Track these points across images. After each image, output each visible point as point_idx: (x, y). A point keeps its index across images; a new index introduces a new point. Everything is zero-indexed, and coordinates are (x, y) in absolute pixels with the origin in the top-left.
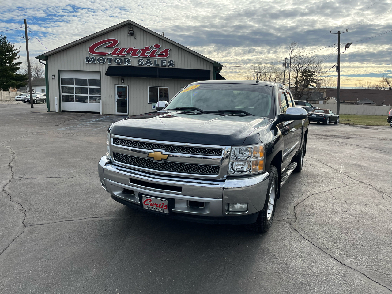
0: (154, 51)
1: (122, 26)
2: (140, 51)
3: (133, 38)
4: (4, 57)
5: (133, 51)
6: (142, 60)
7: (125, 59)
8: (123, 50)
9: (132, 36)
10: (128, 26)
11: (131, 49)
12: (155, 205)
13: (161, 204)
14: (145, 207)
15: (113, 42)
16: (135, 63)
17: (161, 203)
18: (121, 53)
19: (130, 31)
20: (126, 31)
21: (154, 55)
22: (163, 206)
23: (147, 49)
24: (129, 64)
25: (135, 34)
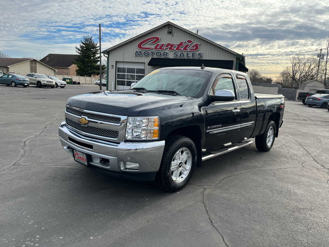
3: (171, 36)
4: (90, 52)
6: (177, 53)
7: (164, 53)
8: (163, 45)
10: (168, 26)
16: (171, 56)
18: (161, 48)
19: (169, 30)
20: (166, 30)
24: (167, 56)
25: (172, 32)
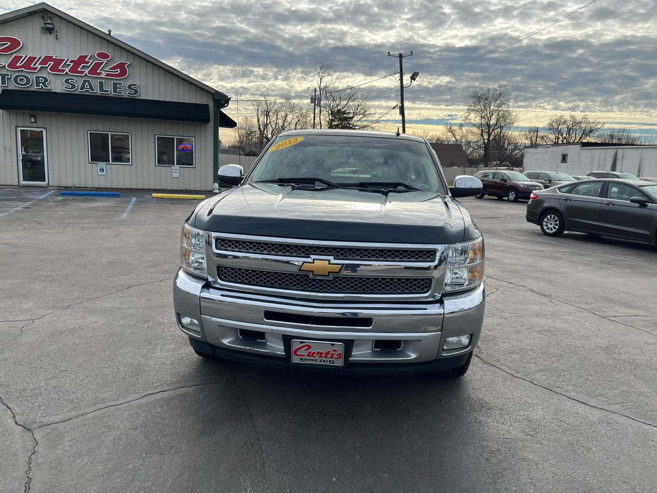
0: (98, 65)
1: (27, 15)
2: (68, 63)
3: (51, 37)
5: (52, 63)
6: (74, 80)
7: (37, 78)
8: (32, 59)
9: (50, 34)
10: (42, 14)
11: (47, 59)
12: (317, 354)
13: (330, 351)
14: (295, 360)
15: (10, 43)
16: (57, 85)
17: (331, 349)
18: (27, 66)
19: (45, 24)
20: (37, 24)
21: (98, 71)
22: (333, 354)
23: (82, 59)
24: (45, 86)
25: (55, 30)
